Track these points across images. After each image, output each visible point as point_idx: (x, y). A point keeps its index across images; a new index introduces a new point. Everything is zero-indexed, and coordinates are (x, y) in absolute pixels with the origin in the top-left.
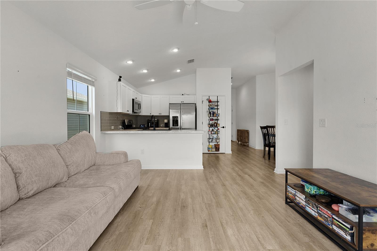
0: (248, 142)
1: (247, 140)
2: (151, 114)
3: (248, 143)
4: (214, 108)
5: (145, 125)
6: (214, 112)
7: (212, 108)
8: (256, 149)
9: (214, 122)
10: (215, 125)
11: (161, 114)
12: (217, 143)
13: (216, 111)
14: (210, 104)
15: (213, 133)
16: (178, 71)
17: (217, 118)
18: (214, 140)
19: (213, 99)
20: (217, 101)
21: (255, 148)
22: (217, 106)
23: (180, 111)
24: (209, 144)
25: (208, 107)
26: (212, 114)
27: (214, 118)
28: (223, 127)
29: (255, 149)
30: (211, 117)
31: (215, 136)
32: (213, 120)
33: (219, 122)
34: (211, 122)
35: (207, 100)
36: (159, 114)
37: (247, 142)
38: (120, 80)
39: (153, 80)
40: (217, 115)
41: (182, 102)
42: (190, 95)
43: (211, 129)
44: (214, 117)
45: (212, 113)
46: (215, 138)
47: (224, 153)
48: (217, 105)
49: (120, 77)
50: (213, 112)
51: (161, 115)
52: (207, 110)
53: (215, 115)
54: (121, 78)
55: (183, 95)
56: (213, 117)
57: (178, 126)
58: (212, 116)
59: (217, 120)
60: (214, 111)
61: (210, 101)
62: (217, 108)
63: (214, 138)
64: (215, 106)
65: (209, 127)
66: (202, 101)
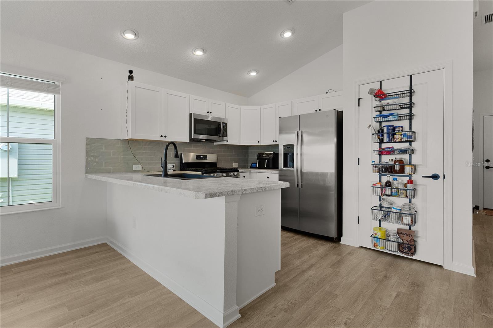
2: (259, 142)
4: (392, 114)
6: (394, 128)
7: (388, 116)
9: (393, 157)
10: (397, 168)
12: (410, 229)
14: (382, 102)
15: (388, 191)
16: (288, 35)
17: (410, 145)
18: (393, 216)
20: (411, 91)
22: (411, 106)
24: (380, 226)
25: (376, 115)
26: (389, 133)
27: (396, 146)
28: (435, 177)
30: (382, 142)
31: (400, 202)
32: (390, 151)
33: (415, 159)
34: (387, 159)
35: (374, 92)
36: (274, 141)
38: (131, 78)
41: (318, 110)
43: (385, 179)
44: (397, 142)
45: (385, 131)
46: (395, 211)
47: (441, 266)
48: (411, 103)
49: (131, 72)
50: (389, 127)
51: (276, 143)
52: (374, 122)
53: (397, 136)
55: (327, 93)
56: (390, 142)
57: (293, 167)
58: (386, 139)
60: (396, 124)
61: (380, 95)
62: (410, 115)
63: (393, 210)
64: (402, 108)
65: (380, 175)
66: (359, 99)
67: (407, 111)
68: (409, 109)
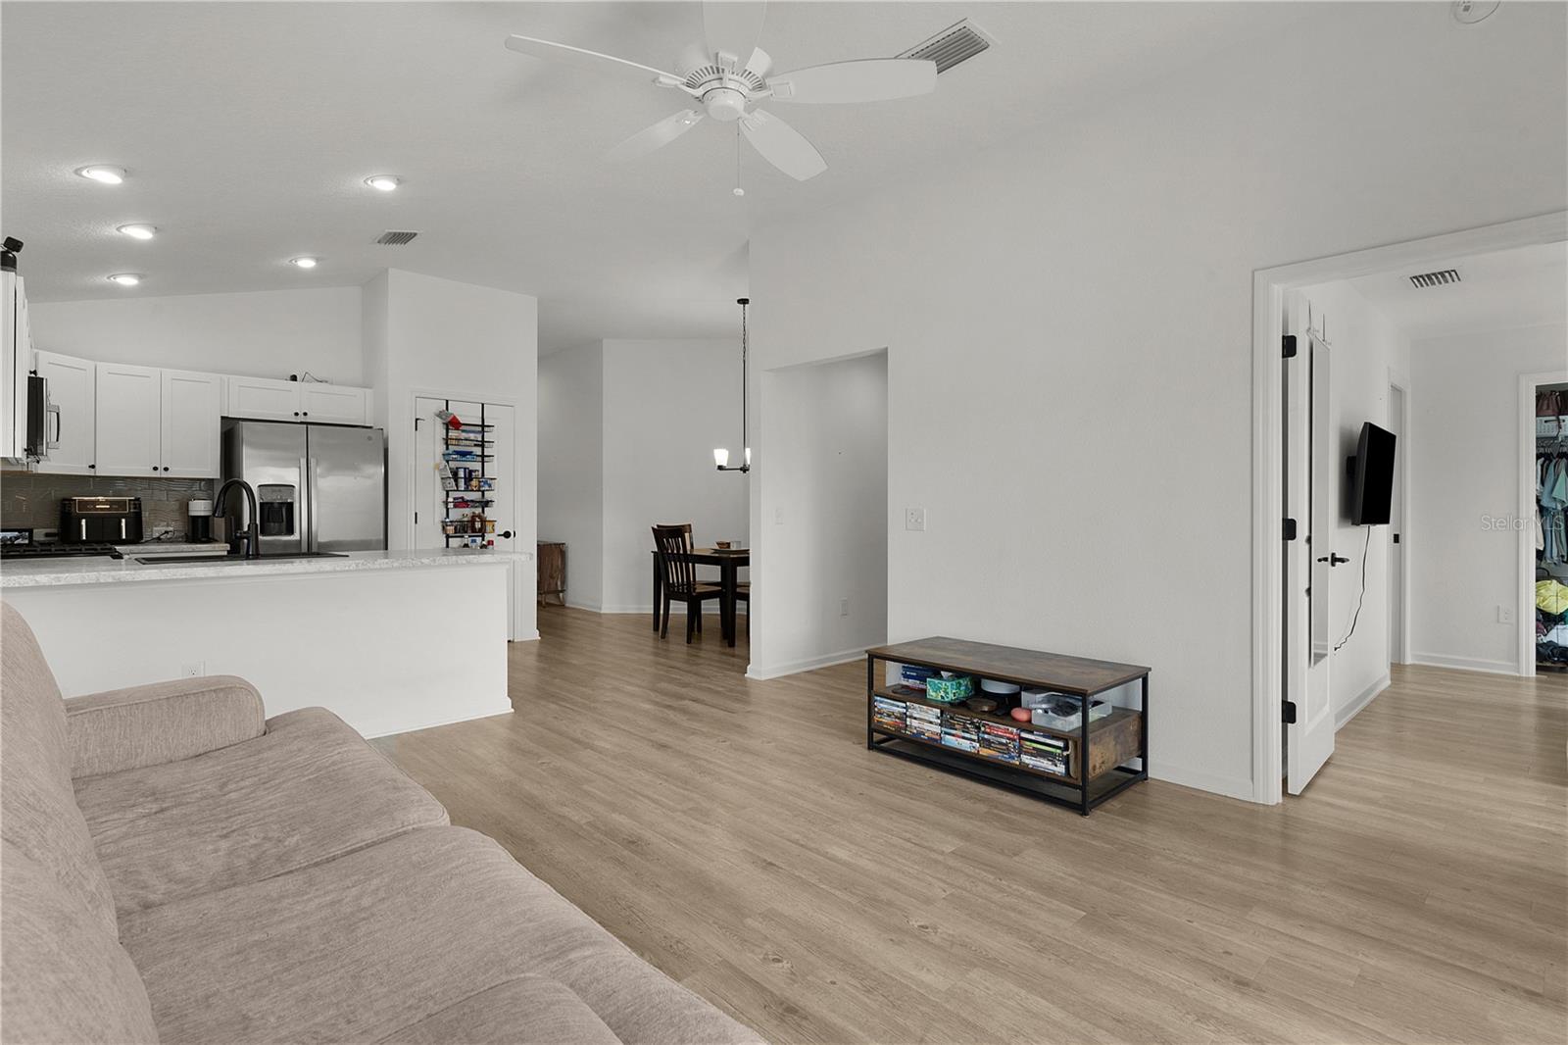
0: (562, 591)
1: (559, 583)
2: (93, 467)
3: (561, 595)
4: (470, 453)
5: (31, 531)
6: (471, 472)
7: (463, 454)
8: (602, 612)
9: (468, 511)
10: (478, 525)
11: (166, 469)
13: (477, 466)
14: (453, 434)
16: (306, 263)
17: (483, 495)
19: (468, 415)
20: (483, 426)
21: (600, 609)
22: (482, 444)
23: (303, 461)
25: (441, 448)
26: (465, 478)
27: (471, 496)
28: (507, 535)
29: (600, 615)
30: (458, 490)
32: (465, 503)
33: (489, 513)
34: (456, 514)
35: (440, 415)
36: (155, 469)
37: (560, 589)
38: (10, 262)
39: (128, 281)
40: (486, 483)
41: (301, 414)
42: (332, 384)
43: (455, 542)
44: (473, 490)
45: (461, 474)
48: (483, 441)
49: (13, 245)
50: (465, 469)
51: (165, 475)
52: (439, 458)
53: (474, 483)
54: (18, 251)
55: (294, 378)
56: (466, 490)
57: (291, 531)
58: (462, 486)
59: (486, 504)
60: (471, 466)
61: (453, 424)
62: (483, 456)
64: (475, 445)
65: (448, 537)
66: (417, 420)
67: (478, 451)
68: (480, 449)
